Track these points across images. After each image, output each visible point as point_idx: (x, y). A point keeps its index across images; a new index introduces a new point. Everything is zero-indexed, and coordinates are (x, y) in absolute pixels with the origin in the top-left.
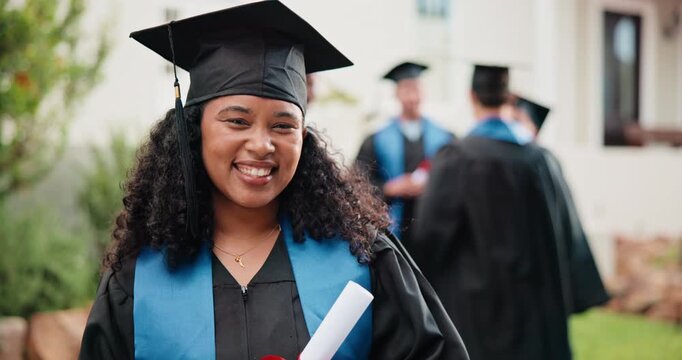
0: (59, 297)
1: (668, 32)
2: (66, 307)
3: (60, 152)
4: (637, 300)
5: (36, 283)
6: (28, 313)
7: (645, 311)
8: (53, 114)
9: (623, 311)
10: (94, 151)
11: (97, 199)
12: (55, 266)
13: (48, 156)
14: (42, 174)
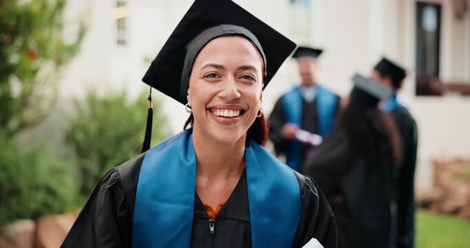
0: (56, 205)
1: (459, 16)
2: (61, 212)
3: (53, 102)
4: (450, 205)
5: (41, 196)
6: (36, 216)
7: (456, 212)
8: (47, 77)
9: (441, 212)
10: (76, 102)
11: (80, 136)
12: (54, 184)
13: (45, 105)
14: (42, 118)
